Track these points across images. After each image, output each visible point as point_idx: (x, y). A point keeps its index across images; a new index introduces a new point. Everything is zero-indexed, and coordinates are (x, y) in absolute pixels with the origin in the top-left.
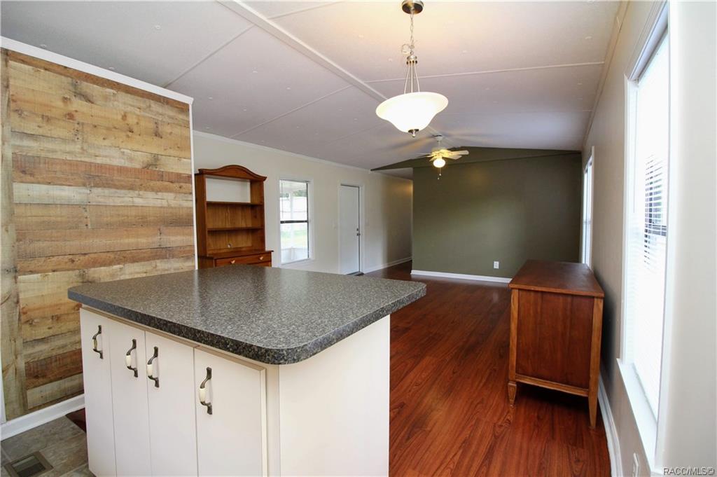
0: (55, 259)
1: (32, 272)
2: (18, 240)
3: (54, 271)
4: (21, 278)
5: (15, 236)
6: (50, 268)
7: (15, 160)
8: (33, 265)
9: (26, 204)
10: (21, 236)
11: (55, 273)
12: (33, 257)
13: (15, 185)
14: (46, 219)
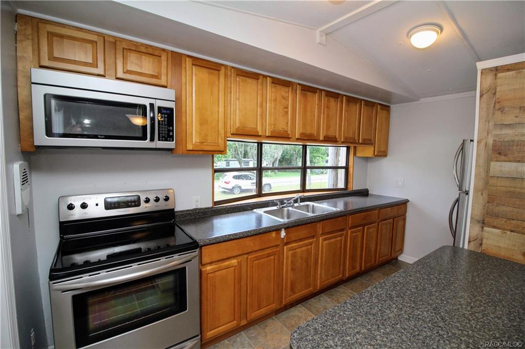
0: (514, 222)
1: (494, 227)
2: (488, 202)
3: (512, 231)
4: (486, 228)
5: (487, 199)
6: (509, 228)
7: (494, 145)
8: (496, 222)
9: (498, 177)
10: (491, 199)
11: (513, 233)
12: (497, 216)
13: (492, 164)
14: (512, 189)
